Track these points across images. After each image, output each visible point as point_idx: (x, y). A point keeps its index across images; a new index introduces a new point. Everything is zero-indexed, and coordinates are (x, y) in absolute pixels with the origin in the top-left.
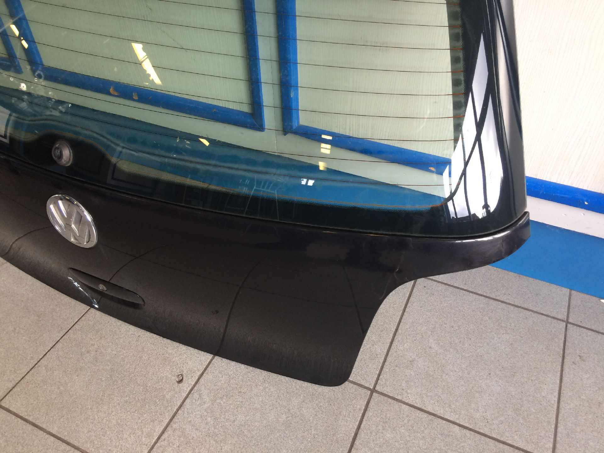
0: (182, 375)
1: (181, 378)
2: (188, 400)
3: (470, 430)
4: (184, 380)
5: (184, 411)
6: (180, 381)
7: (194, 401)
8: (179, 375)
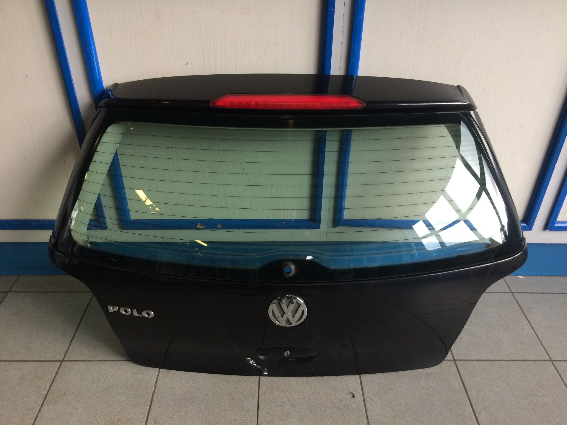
0: (351, 393)
1: (352, 395)
2: (367, 405)
3: (510, 360)
4: (355, 395)
5: (370, 411)
6: (353, 396)
7: (371, 404)
8: (350, 394)
